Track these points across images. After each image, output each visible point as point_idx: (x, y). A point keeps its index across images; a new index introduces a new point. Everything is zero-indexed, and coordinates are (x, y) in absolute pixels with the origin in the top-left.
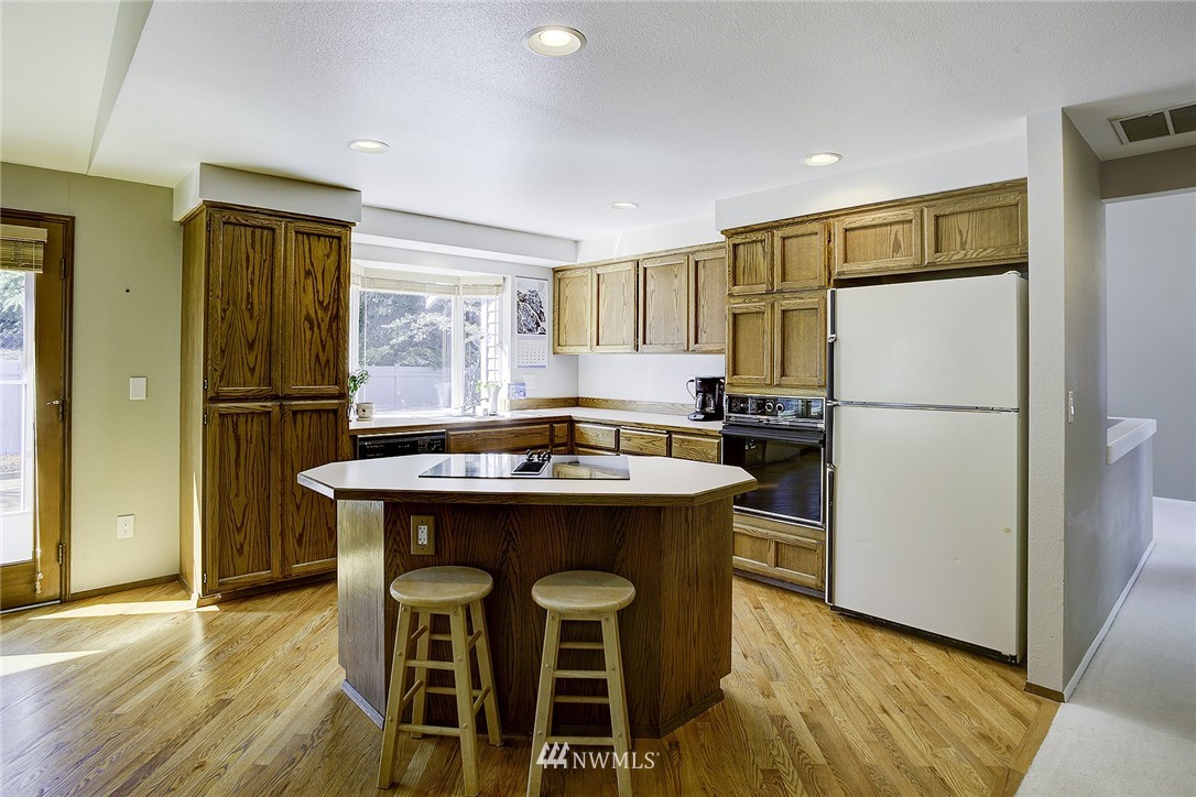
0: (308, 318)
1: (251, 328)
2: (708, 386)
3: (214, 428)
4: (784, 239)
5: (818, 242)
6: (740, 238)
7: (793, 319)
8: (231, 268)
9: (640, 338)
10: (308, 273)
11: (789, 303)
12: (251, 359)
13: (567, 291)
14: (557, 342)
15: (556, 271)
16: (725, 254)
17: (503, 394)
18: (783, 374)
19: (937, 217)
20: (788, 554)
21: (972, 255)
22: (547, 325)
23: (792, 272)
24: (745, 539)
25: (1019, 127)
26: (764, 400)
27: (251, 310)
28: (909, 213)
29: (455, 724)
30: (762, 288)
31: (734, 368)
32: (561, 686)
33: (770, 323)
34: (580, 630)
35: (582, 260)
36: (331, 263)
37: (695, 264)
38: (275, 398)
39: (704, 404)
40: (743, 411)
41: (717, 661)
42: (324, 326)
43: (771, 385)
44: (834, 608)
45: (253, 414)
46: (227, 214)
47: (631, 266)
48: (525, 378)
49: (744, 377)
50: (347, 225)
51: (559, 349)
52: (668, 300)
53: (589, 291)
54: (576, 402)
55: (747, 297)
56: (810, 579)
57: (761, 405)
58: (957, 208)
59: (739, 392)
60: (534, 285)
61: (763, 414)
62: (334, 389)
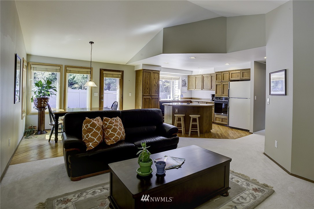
0: (154, 85)
1: (148, 86)
2: (213, 96)
3: (143, 100)
4: (223, 74)
5: (228, 75)
6: (217, 74)
7: (224, 86)
8: (145, 78)
9: (203, 88)
10: (154, 78)
11: (224, 83)
12: (148, 91)
13: (190, 79)
14: (188, 88)
15: (188, 76)
16: (215, 75)
17: (179, 97)
18: (223, 94)
19: (243, 72)
20: (223, 120)
21: (247, 78)
22: (187, 85)
23: (224, 79)
24: (217, 118)
25: (250, 63)
26: (220, 97)
27: (148, 84)
28: (239, 71)
29: (181, 127)
30: (220, 81)
31: (216, 93)
32: (192, 132)
33: (221, 86)
34: (195, 120)
35: (193, 74)
36: (157, 77)
37: (211, 76)
38: (150, 96)
39: (212, 99)
40: (218, 99)
41: (210, 128)
42: (156, 86)
43: (221, 95)
44: (229, 127)
45: (148, 98)
46: (145, 70)
47: (201, 76)
48: (183, 94)
49: (218, 94)
50: (159, 71)
51: (189, 89)
52: (207, 82)
53: (194, 80)
54: (192, 98)
55: (218, 82)
56: (226, 123)
57: (220, 98)
58: (245, 71)
59: (217, 96)
60: (185, 78)
61: (220, 99)
62: (158, 95)
